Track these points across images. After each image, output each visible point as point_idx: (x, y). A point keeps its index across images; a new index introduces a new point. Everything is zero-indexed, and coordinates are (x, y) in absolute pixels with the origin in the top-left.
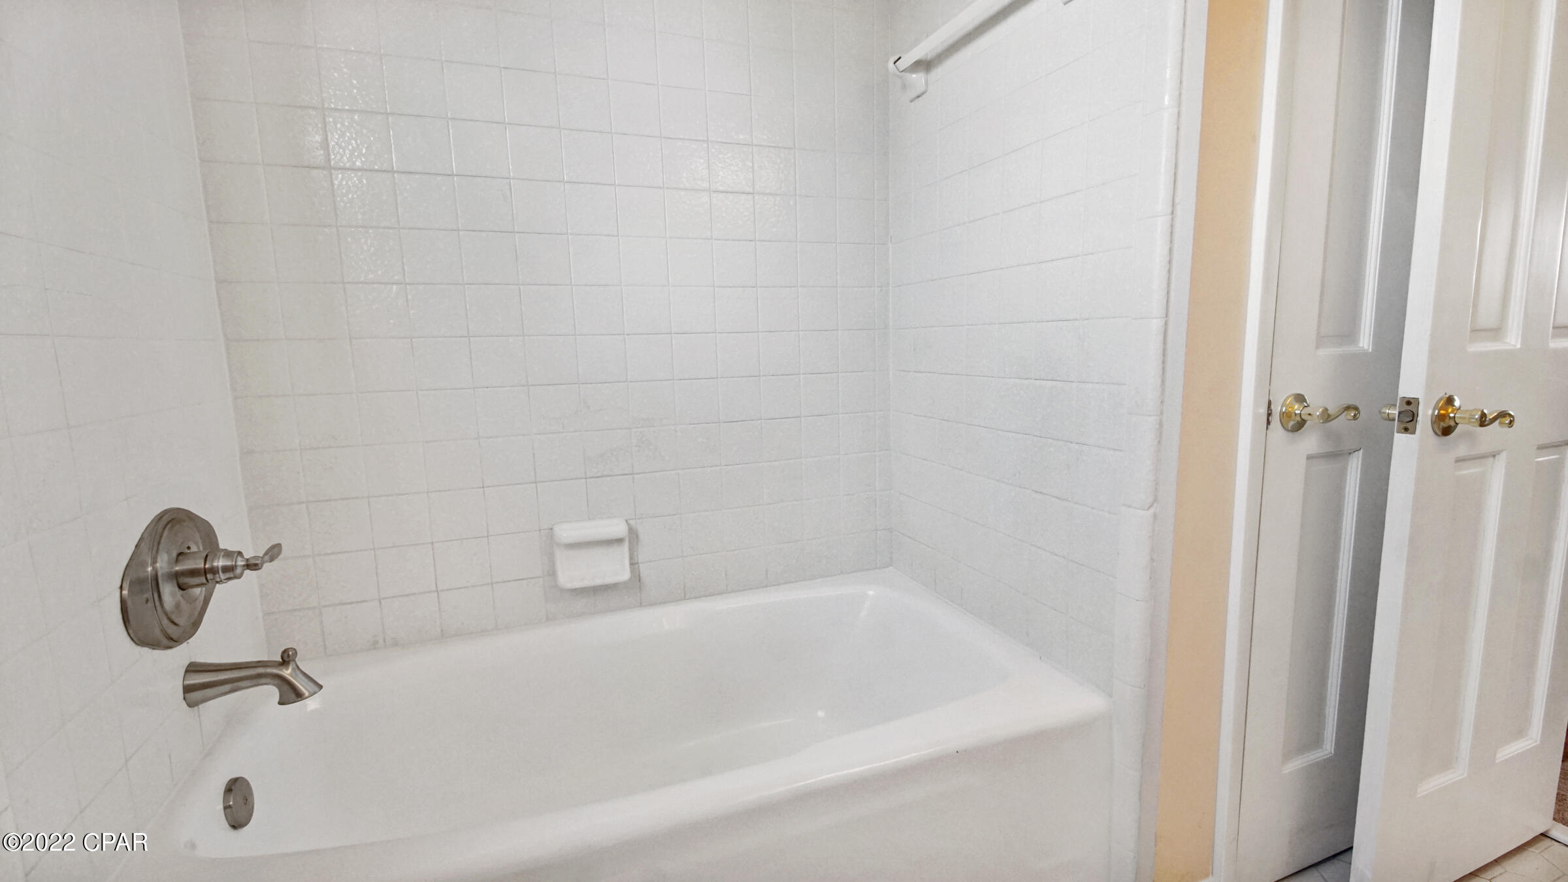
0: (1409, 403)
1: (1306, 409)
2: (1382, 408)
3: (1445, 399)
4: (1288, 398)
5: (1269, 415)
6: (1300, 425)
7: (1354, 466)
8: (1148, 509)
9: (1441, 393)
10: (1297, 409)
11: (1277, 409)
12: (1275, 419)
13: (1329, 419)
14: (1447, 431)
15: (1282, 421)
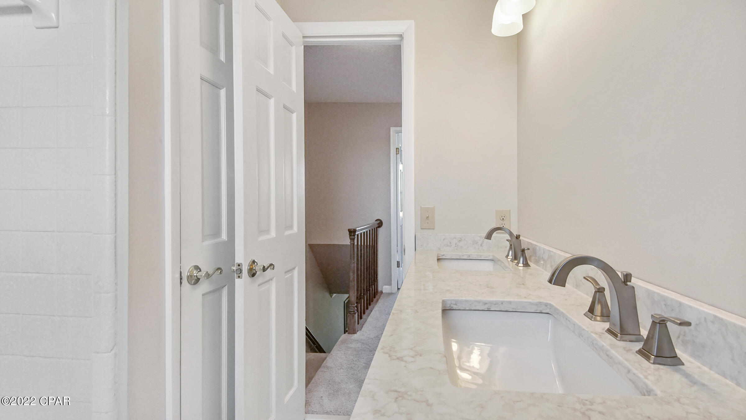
0: (239, 265)
1: (199, 273)
2: (231, 267)
3: (252, 261)
4: (191, 268)
5: (181, 279)
6: (198, 280)
7: (225, 292)
8: (110, 352)
9: (250, 260)
10: (195, 273)
11: (185, 275)
12: (185, 281)
13: (209, 277)
14: (254, 275)
15: (189, 281)
